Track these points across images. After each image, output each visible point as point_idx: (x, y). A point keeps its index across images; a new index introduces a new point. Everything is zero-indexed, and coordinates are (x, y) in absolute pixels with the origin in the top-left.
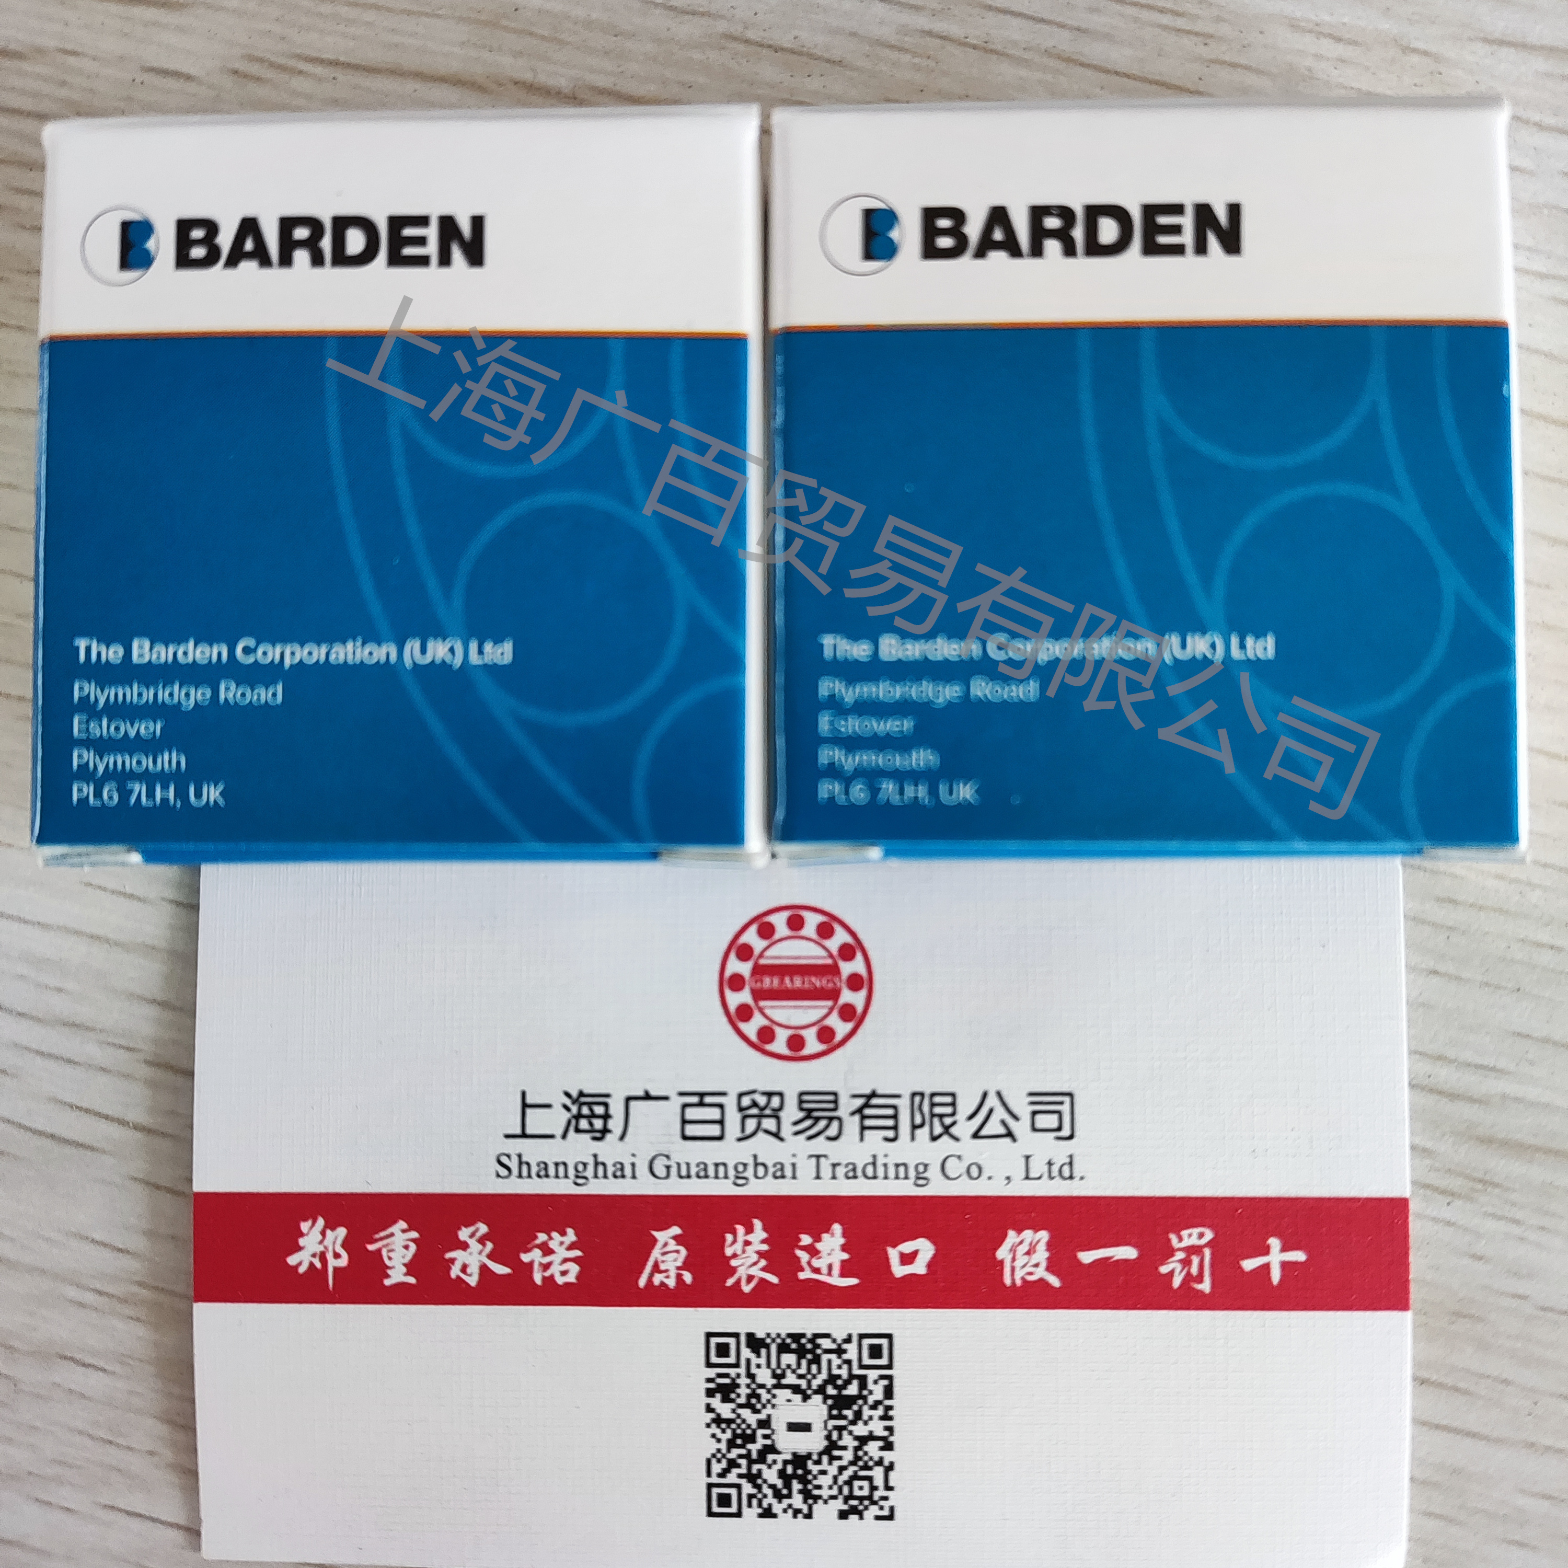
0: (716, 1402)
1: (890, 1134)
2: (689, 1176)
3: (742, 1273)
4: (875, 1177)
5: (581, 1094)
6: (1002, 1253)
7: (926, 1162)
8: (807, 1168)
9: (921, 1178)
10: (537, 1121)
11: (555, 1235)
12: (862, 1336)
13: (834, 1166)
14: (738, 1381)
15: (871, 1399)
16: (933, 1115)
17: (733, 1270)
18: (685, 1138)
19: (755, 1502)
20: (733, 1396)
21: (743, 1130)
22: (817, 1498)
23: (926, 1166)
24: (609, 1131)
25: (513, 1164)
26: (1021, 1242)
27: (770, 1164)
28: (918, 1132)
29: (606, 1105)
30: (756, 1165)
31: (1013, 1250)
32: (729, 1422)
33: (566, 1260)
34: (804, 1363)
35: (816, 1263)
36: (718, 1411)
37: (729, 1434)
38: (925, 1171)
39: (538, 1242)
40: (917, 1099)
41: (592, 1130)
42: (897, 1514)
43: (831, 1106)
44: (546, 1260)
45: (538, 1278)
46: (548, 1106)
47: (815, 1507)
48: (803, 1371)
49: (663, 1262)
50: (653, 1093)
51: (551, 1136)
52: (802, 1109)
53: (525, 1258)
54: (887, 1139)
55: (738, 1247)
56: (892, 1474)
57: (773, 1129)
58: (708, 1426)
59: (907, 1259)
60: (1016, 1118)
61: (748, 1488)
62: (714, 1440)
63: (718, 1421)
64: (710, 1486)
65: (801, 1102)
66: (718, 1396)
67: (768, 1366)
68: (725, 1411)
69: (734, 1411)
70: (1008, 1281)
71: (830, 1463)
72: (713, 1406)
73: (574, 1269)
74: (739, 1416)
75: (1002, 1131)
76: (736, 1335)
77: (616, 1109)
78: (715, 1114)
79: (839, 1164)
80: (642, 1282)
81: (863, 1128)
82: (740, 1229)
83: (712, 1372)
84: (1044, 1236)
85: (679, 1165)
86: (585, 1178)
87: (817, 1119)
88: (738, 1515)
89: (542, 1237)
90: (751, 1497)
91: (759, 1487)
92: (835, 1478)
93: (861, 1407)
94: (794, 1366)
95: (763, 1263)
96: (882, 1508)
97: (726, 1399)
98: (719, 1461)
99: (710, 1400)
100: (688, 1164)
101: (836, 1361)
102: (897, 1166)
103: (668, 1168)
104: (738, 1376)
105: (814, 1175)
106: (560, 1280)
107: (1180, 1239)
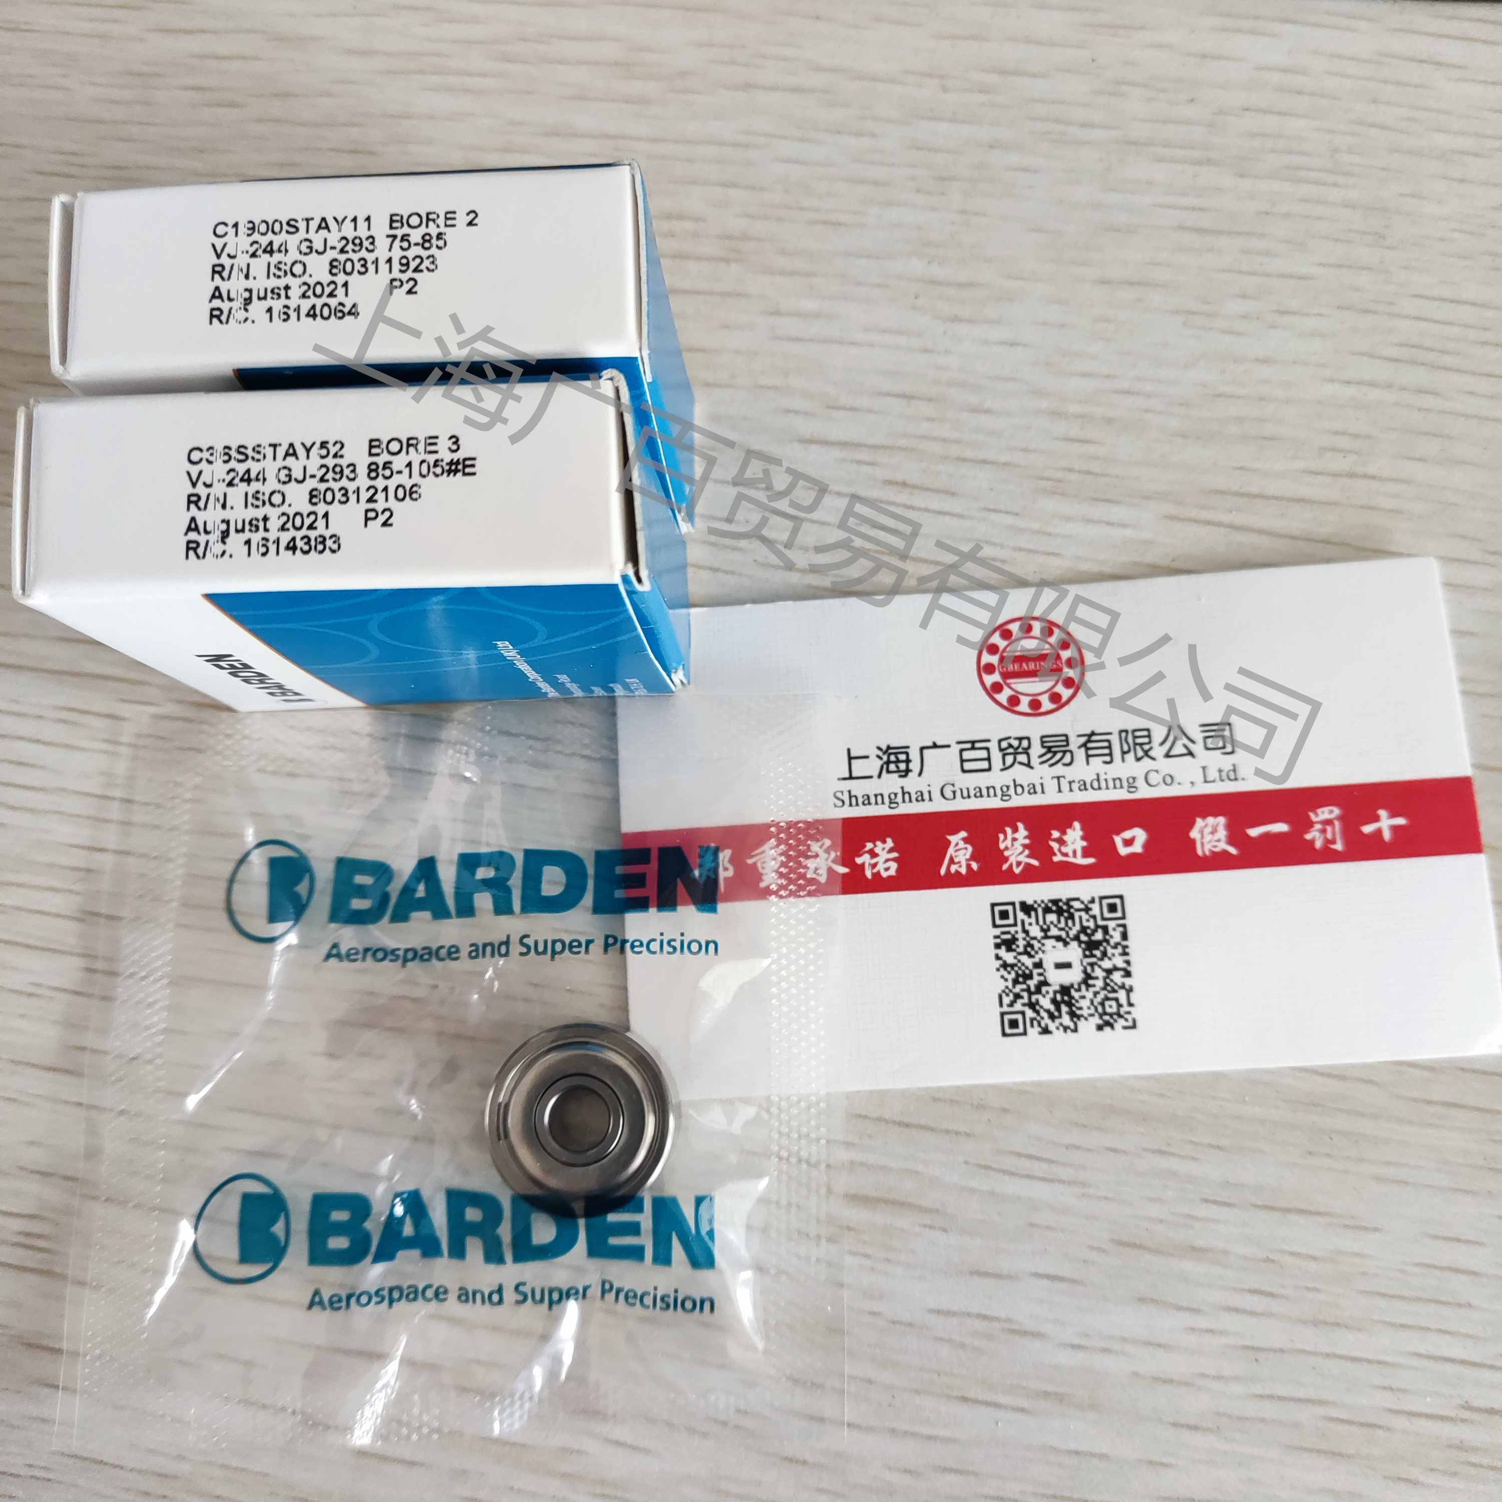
0: (1002, 952)
1: (1108, 759)
2: (969, 797)
3: (1013, 860)
4: (1100, 788)
5: (889, 748)
6: (1194, 834)
7: (1134, 776)
8: (1050, 786)
9: (1132, 787)
10: (859, 768)
11: (879, 843)
12: (1102, 898)
13: (1070, 783)
14: (1017, 936)
15: (1112, 942)
16: (1135, 744)
17: (1006, 859)
18: (964, 771)
19: (1035, 1023)
20: (1014, 947)
21: (1004, 763)
22: (1079, 1017)
23: (1134, 779)
24: (911, 771)
25: (846, 797)
26: (1206, 826)
27: (1025, 785)
28: (1126, 756)
29: (907, 754)
30: (1015, 786)
31: (1202, 832)
32: (1012, 966)
33: (887, 860)
34: (1062, 919)
35: (1064, 849)
36: (1004, 958)
37: (1013, 975)
38: (1134, 781)
39: (867, 849)
40: (1123, 735)
41: (898, 771)
42: (1138, 1024)
43: (1064, 743)
44: (874, 861)
45: (869, 874)
46: (867, 757)
47: (1079, 1023)
48: (1062, 925)
49: (956, 856)
50: (939, 743)
51: (871, 777)
52: (1043, 747)
53: (859, 861)
54: (1106, 763)
55: (1008, 842)
56: (1132, 995)
57: (1025, 760)
58: (998, 970)
59: (1128, 843)
60: (1193, 742)
61: (1030, 1013)
62: (1002, 980)
63: (1005, 965)
64: (1002, 1015)
65: (1043, 742)
66: (1003, 948)
67: (1037, 923)
68: (1009, 958)
69: (1015, 958)
70: (1200, 853)
71: (1087, 990)
72: (1000, 955)
73: (894, 866)
74: (1019, 961)
75: (1185, 751)
76: (1013, 904)
77: (914, 755)
78: (984, 754)
79: (1074, 781)
80: (943, 871)
81: (1088, 756)
82: (1009, 830)
83: (997, 931)
84: (1221, 820)
85: (961, 790)
86: (897, 803)
87: (1055, 753)
88: (1025, 1033)
89: (869, 846)
90: (1032, 1020)
91: (1038, 1013)
92: (1092, 1002)
93: (1105, 948)
94: (1055, 922)
95: (1027, 852)
96: (1126, 1020)
97: (1009, 949)
98: (1007, 995)
99: (998, 951)
100: (968, 789)
101: (1085, 916)
102: (1114, 780)
103: (954, 792)
104: (1017, 932)
105: (1057, 789)
106: (885, 874)
107: (1317, 815)
